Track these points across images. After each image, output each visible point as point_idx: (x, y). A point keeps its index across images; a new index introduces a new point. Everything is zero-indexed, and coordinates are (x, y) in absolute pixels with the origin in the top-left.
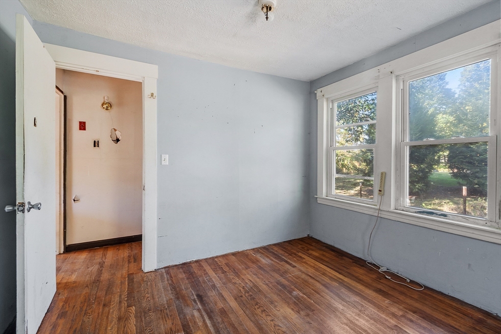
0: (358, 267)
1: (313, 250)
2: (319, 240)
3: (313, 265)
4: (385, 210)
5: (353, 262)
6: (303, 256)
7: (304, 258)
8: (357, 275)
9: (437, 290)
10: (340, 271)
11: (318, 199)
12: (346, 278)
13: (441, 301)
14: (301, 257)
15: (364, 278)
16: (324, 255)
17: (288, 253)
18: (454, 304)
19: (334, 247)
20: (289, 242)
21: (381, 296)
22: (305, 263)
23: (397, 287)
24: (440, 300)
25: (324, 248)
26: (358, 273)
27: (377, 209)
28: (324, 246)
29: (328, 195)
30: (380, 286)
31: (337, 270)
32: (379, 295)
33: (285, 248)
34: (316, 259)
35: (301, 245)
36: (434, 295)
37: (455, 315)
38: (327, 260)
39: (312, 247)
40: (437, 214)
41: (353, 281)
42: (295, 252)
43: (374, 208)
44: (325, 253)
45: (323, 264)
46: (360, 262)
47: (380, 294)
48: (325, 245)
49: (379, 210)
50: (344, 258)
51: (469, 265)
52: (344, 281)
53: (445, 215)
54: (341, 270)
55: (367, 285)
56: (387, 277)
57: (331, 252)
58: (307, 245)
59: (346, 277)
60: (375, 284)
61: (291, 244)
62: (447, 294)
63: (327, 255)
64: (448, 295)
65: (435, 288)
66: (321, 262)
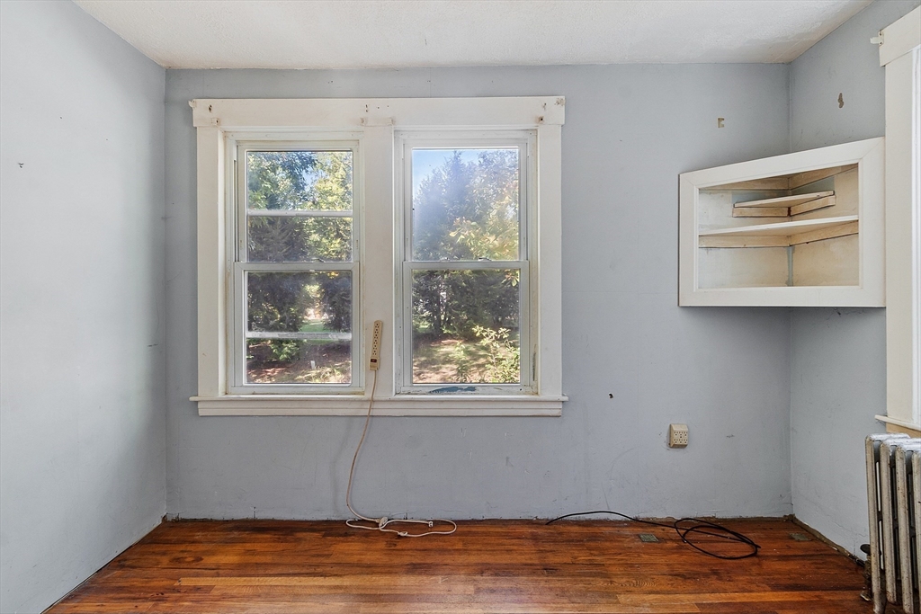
0: (343, 542)
1: (213, 553)
2: (204, 521)
3: (250, 591)
4: (383, 398)
5: (324, 536)
6: (202, 582)
7: (211, 588)
8: (355, 559)
9: (469, 519)
10: (319, 570)
11: (200, 405)
12: (345, 578)
13: (487, 534)
14: (197, 589)
15: (369, 558)
16: (253, 553)
17: (146, 599)
18: (500, 530)
19: (255, 521)
20: (119, 562)
21: (425, 578)
22: (224, 597)
23: (428, 545)
24: (483, 532)
25: (236, 534)
26: (352, 554)
27: (367, 401)
28: (231, 530)
29: (230, 390)
30: (407, 559)
31: (312, 570)
32: (420, 578)
33: (120, 589)
34: (241, 570)
35: (164, 554)
36: (474, 530)
37: (513, 545)
38: (268, 559)
39: (201, 548)
40: (462, 389)
41: (361, 577)
42: (166, 583)
43: (360, 401)
44: (249, 546)
45: (270, 575)
46: (333, 529)
47: (420, 574)
48: (230, 525)
49: (372, 401)
50: (299, 535)
51: (507, 458)
52: (346, 587)
53: (472, 389)
54: (318, 566)
55: (389, 570)
56: (402, 534)
57: (260, 536)
58: (183, 547)
59: (340, 576)
60: (397, 561)
61: (133, 567)
62: (481, 518)
63: (258, 547)
64: (482, 521)
65: (464, 519)
66: (261, 572)
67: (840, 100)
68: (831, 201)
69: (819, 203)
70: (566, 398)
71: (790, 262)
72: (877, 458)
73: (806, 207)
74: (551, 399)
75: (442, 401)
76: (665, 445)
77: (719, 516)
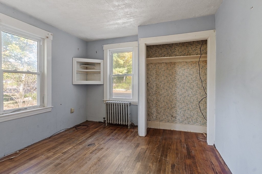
40: (22, 109)
51: (38, 125)
56: (12, 158)
67: (96, 52)
68: (95, 68)
69: (93, 67)
70: (52, 107)
71: (87, 77)
72: (107, 105)
73: (90, 68)
74: (50, 107)
75: (19, 114)
76: (70, 113)
77: (78, 124)
